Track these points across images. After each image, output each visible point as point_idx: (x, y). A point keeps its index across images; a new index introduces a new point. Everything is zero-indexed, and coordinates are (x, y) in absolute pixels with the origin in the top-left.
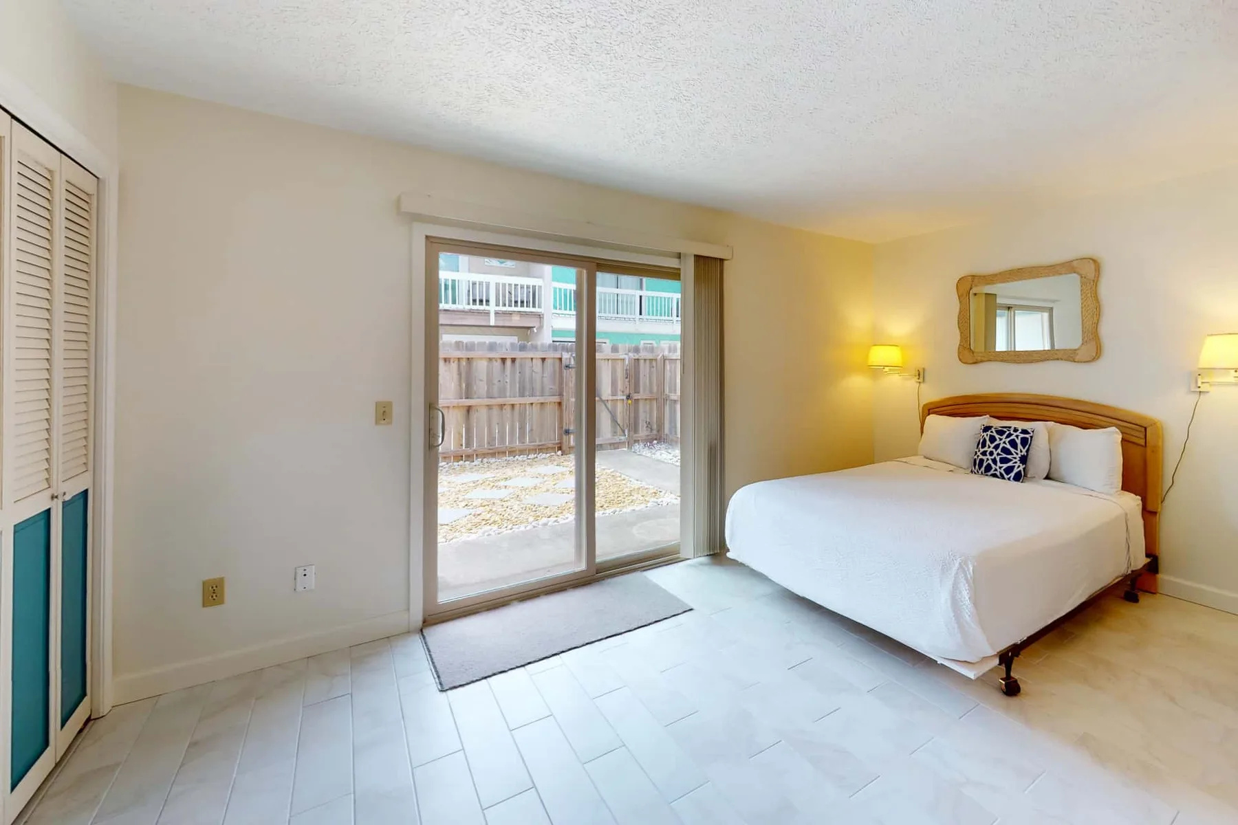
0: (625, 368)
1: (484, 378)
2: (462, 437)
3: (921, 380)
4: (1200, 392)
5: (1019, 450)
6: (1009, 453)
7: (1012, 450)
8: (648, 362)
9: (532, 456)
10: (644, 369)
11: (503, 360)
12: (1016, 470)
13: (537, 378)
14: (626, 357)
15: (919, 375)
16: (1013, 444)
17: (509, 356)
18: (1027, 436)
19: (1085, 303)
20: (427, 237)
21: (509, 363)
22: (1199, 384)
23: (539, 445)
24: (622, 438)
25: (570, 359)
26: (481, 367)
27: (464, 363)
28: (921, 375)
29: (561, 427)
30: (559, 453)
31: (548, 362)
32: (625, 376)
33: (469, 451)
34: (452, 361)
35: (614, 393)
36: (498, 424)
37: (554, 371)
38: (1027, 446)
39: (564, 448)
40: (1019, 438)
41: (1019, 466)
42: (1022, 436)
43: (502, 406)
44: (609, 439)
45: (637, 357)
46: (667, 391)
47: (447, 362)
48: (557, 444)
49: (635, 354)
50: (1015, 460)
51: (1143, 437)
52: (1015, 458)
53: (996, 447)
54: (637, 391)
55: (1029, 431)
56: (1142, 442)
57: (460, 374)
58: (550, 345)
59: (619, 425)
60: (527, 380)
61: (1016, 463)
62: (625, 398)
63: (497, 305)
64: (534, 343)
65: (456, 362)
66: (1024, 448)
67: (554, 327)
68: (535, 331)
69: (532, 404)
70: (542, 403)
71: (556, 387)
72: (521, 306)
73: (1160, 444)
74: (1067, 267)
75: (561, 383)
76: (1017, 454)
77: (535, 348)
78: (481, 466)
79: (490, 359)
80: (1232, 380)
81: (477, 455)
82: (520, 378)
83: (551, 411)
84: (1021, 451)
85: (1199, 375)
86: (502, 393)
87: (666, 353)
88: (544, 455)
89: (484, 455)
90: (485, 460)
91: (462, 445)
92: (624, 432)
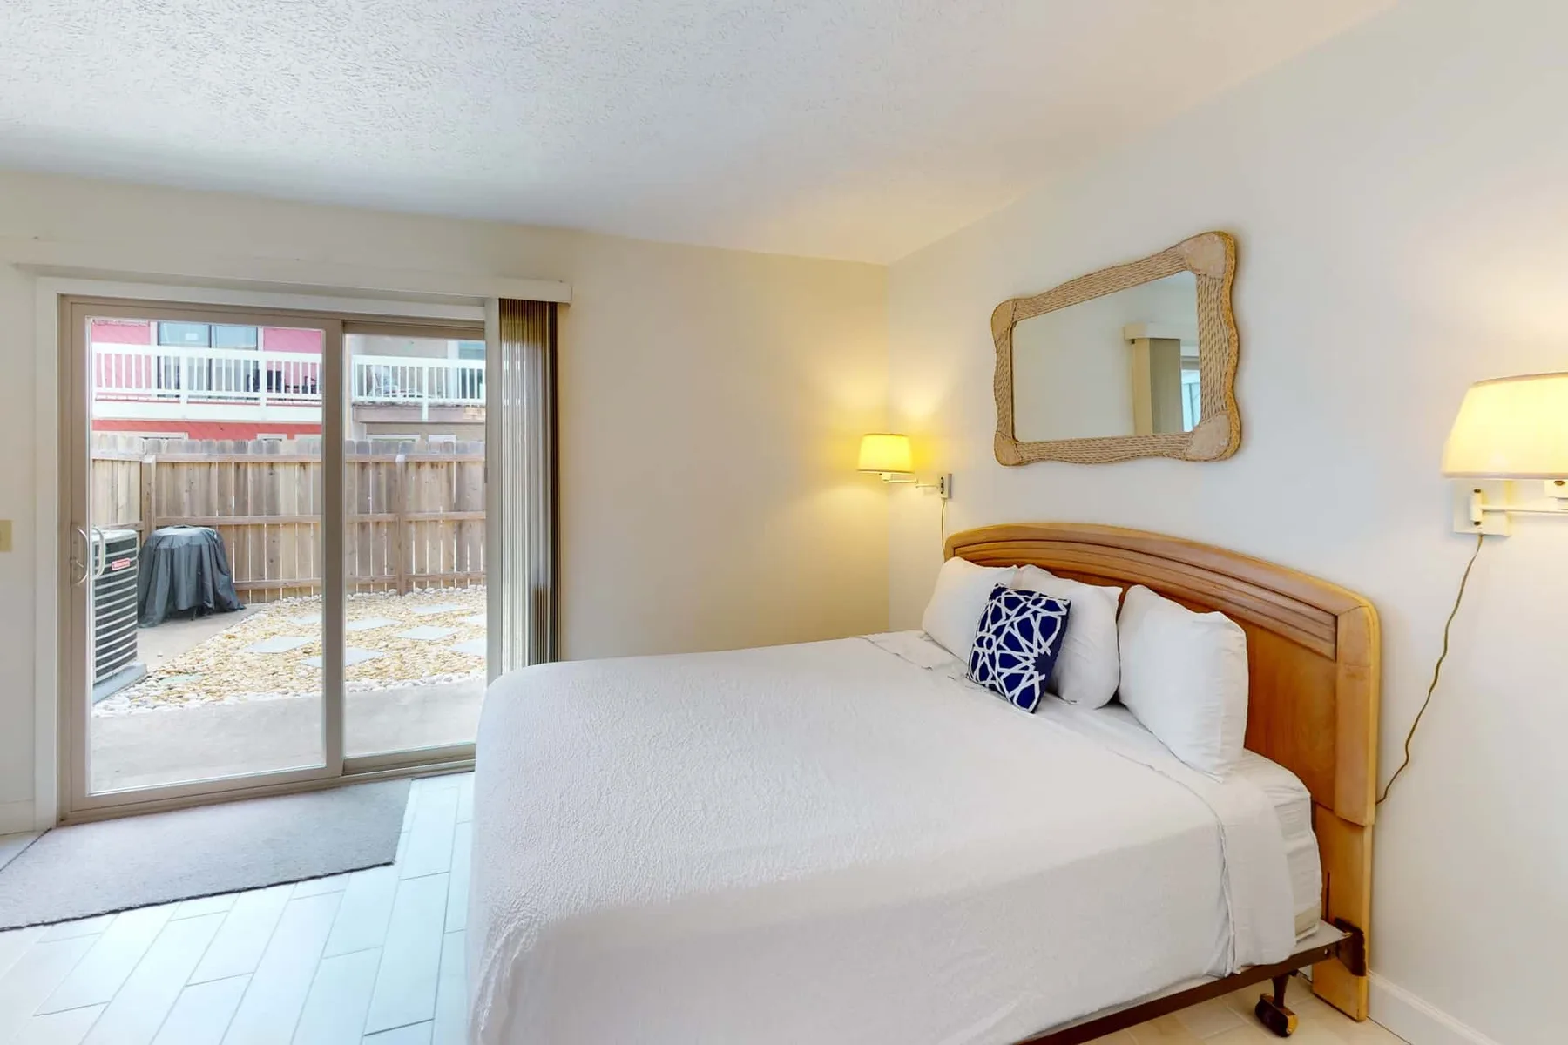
2: (453, 557)
3: (946, 495)
4: (1481, 536)
5: (1035, 642)
6: (1015, 646)
7: (1023, 642)
12: (1024, 684)
15: (942, 486)
16: (1026, 628)
18: (1054, 614)
19: (1205, 332)
20: (62, 297)
22: (1477, 516)
28: (945, 486)
33: (462, 575)
34: (439, 465)
38: (1054, 636)
40: (1039, 617)
41: (1031, 677)
42: (1046, 613)
50: (1024, 663)
51: (1328, 635)
52: (1027, 659)
53: (998, 632)
55: (1060, 604)
56: (1327, 649)
57: (449, 482)
61: (1026, 668)
65: (445, 467)
66: (1046, 640)
73: (1372, 659)
74: (1173, 259)
76: (1031, 650)
80: (1554, 506)
81: (471, 581)
84: (1040, 646)
85: (1477, 491)
91: (453, 568)
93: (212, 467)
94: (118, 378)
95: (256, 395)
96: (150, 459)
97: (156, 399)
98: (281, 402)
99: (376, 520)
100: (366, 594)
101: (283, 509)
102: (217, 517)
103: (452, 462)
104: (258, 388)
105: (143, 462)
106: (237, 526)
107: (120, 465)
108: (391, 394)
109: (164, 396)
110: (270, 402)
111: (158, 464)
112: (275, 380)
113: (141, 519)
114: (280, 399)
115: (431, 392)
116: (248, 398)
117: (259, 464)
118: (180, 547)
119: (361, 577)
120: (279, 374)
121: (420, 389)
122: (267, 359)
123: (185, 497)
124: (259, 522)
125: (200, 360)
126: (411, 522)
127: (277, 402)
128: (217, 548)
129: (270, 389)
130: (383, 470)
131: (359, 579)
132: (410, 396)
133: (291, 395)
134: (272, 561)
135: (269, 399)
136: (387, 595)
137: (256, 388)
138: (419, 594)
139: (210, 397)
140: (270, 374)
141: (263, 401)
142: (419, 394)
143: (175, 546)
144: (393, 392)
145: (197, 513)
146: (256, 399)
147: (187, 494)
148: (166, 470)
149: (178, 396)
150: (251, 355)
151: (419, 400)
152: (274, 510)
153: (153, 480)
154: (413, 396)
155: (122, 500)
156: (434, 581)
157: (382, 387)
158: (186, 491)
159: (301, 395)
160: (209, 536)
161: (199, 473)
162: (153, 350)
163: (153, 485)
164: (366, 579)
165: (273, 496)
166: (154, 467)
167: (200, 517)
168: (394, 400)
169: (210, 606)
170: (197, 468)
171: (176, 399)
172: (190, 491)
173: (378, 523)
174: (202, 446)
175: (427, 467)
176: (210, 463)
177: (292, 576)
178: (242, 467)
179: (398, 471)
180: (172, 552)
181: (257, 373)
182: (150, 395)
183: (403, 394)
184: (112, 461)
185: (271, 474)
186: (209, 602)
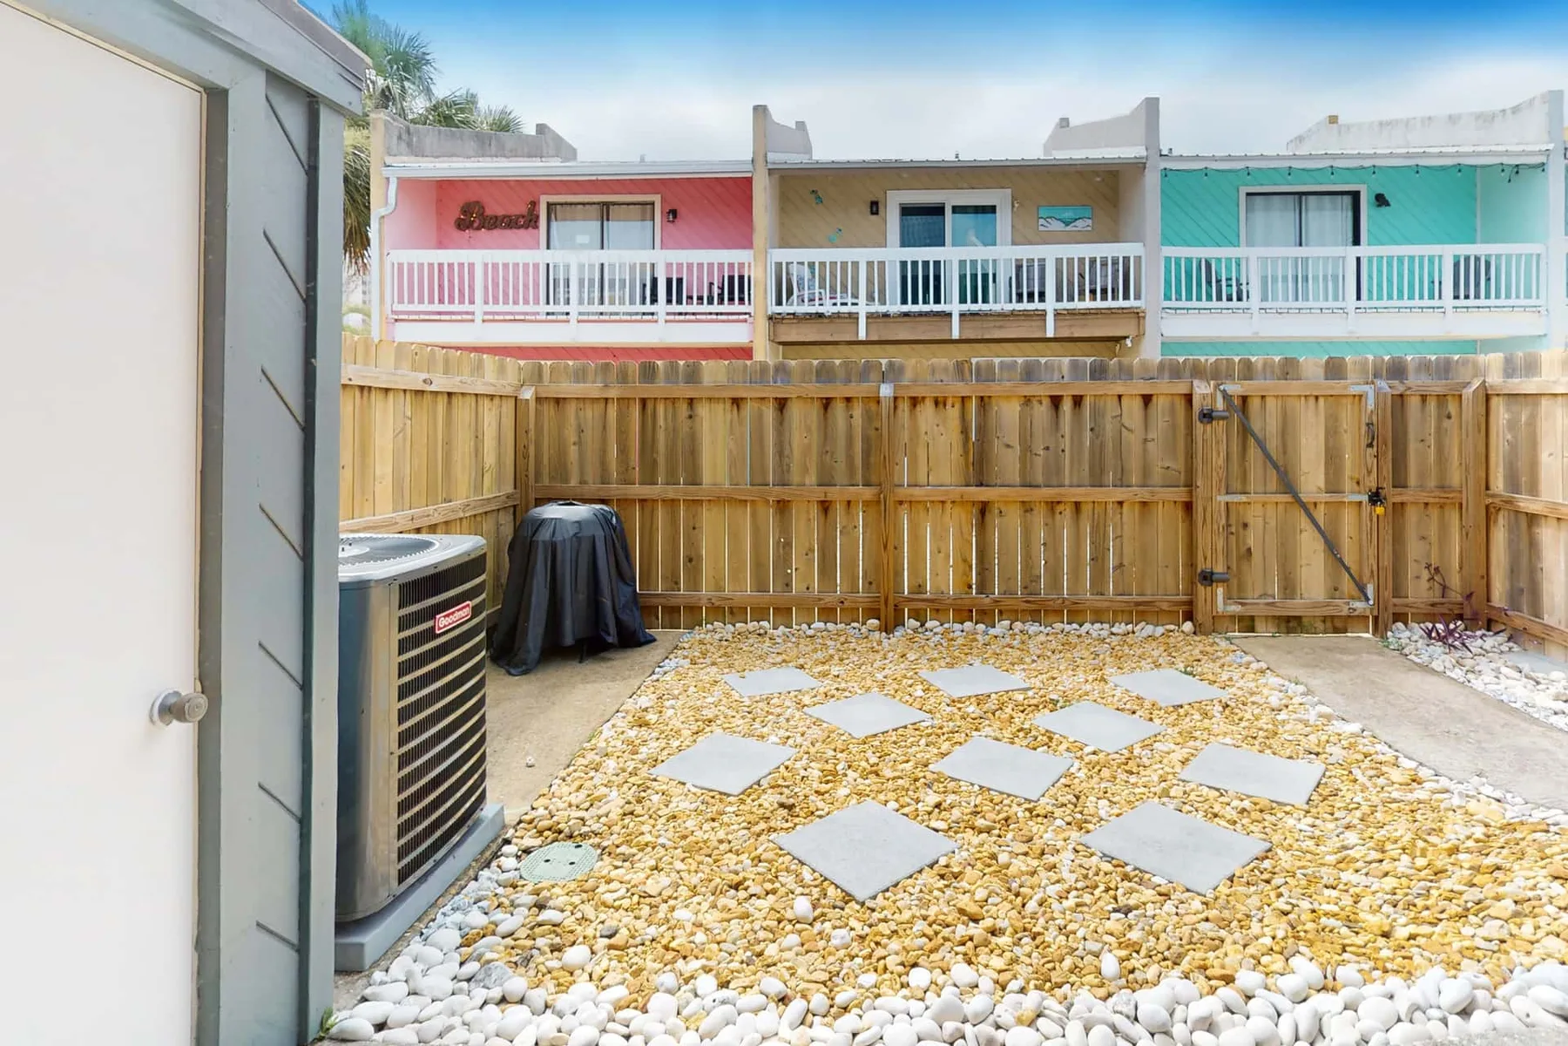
0: (1365, 420)
1: (1014, 440)
2: (971, 567)
8: (1432, 405)
9: (1120, 628)
10: (1420, 423)
11: (1056, 401)
13: (1133, 440)
14: (1369, 390)
17: (1067, 393)
21: (1067, 406)
23: (1138, 604)
24: (1359, 605)
25: (1213, 396)
26: (1008, 413)
27: (973, 406)
29: (1191, 563)
30: (1188, 626)
31: (1160, 404)
32: (1364, 442)
33: (986, 601)
34: (949, 403)
35: (1333, 487)
36: (1044, 544)
37: (1174, 427)
39: (1200, 617)
43: (1052, 505)
44: (1315, 605)
45: (1400, 389)
46: (1499, 484)
47: (941, 406)
48: (1184, 603)
49: (1396, 383)
54: (1400, 483)
57: (965, 431)
58: (1162, 366)
59: (1347, 569)
60: (1110, 446)
62: (1365, 498)
63: (1059, 298)
64: (1125, 360)
65: (958, 406)
67: (1165, 335)
68: (1130, 345)
69: (1121, 503)
70: (1144, 504)
71: (1179, 465)
72: (1102, 299)
75: (1190, 456)
77: (1126, 373)
78: (1008, 640)
79: (1027, 400)
81: (1001, 612)
82: (1092, 442)
83: (1167, 521)
86: (1053, 476)
87: (1495, 379)
88: (1149, 629)
89: (1014, 615)
90: (1018, 625)
91: (970, 587)
92: (1362, 589)
93: (610, 405)
94: (506, 294)
95: (652, 308)
96: (528, 394)
97: (544, 317)
98: (682, 317)
99: (847, 498)
100: (830, 626)
101: (707, 477)
102: (615, 489)
103: (970, 397)
104: (656, 301)
105: (520, 397)
106: (643, 501)
107: (487, 401)
108: (817, 302)
109: (553, 314)
110: (672, 317)
111: (539, 400)
112: (676, 290)
113: (515, 488)
114: (680, 314)
115: (870, 298)
116: (644, 314)
117: (674, 400)
118: (564, 540)
119: (822, 595)
120: (680, 281)
121: (855, 296)
122: (666, 260)
123: (573, 452)
124: (671, 495)
125: (591, 266)
126: (901, 503)
127: (677, 317)
128: (615, 536)
129: (669, 301)
130: (858, 411)
131: (820, 599)
132: (842, 304)
133: (694, 308)
134: (690, 560)
135: (668, 314)
136: (864, 630)
137: (654, 300)
138: (915, 630)
139: (601, 314)
140: (669, 281)
141: (662, 317)
142: (855, 301)
143: (558, 538)
144: (820, 299)
145: (589, 478)
146: (653, 314)
147: (576, 448)
148: (549, 410)
149: (568, 314)
150: (646, 256)
151: (854, 309)
152: (694, 481)
153: (532, 426)
154: (846, 304)
155: (490, 459)
156: (938, 608)
157: (806, 292)
158: (574, 444)
159: (705, 308)
160: (604, 520)
161: (591, 414)
162: (541, 256)
163: (532, 434)
164: (829, 599)
165: (693, 452)
166: (532, 405)
167: (593, 488)
168: (821, 310)
169: (610, 640)
170: (588, 405)
171: (565, 317)
172: (579, 443)
173: (849, 502)
174: (596, 371)
175: (927, 409)
176: (606, 399)
177: (720, 589)
178: (650, 406)
179: (884, 412)
180: (554, 546)
181: (654, 281)
182: (538, 313)
183: (834, 301)
184: (476, 395)
185: (690, 417)
186: (609, 635)
